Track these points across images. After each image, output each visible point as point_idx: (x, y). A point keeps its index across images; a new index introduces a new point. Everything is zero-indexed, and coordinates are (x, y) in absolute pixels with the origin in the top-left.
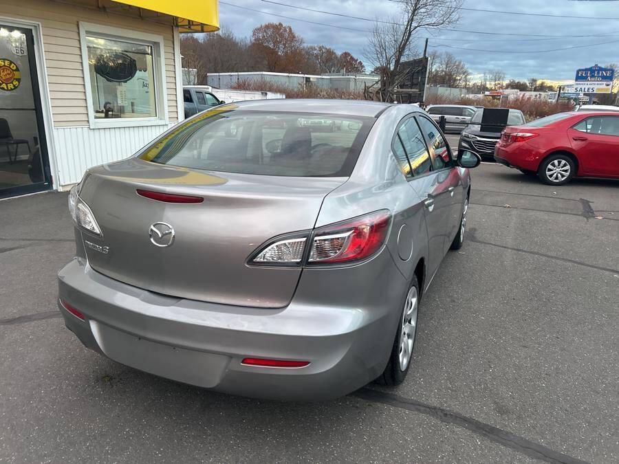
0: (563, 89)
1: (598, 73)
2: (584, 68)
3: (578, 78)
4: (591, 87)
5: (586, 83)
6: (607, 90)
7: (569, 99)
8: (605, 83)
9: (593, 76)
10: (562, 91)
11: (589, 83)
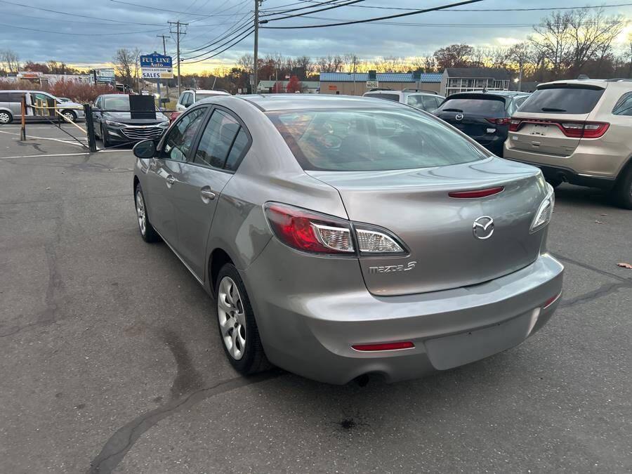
0: (98, 73)
1: (159, 60)
2: (145, 55)
3: (143, 64)
4: (157, 72)
5: (151, 69)
6: (170, 75)
7: (107, 83)
8: (167, 69)
9: (155, 63)
10: (97, 75)
11: (153, 69)
